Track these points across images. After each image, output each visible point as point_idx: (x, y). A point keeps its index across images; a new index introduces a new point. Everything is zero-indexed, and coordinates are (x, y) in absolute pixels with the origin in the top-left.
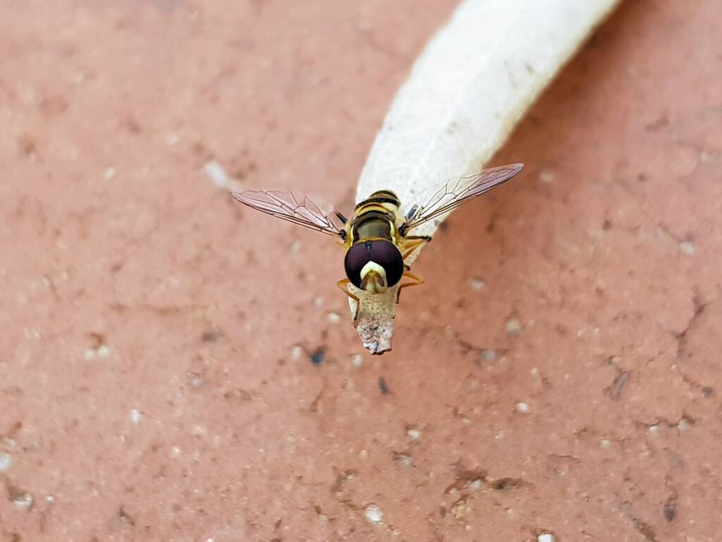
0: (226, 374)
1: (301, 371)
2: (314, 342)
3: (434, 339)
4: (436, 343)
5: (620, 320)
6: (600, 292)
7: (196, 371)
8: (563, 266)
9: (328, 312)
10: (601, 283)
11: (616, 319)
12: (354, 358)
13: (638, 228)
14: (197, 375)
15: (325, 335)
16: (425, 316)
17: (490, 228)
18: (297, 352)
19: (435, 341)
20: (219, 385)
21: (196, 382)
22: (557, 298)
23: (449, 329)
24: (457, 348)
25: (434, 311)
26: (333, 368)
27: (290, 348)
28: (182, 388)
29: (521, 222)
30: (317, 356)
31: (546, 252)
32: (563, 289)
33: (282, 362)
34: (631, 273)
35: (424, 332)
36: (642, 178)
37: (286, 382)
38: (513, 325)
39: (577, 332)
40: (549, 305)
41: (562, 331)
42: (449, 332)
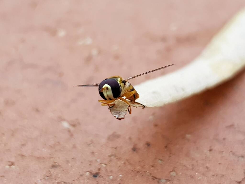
0: (59, 177)
1: (88, 179)
2: (95, 171)
3: (142, 174)
4: (142, 176)
5: (215, 176)
6: (207, 167)
7: (47, 175)
8: (193, 159)
9: (101, 163)
10: (208, 165)
11: (214, 175)
12: (110, 177)
13: (223, 152)
14: (47, 176)
15: (99, 169)
16: (138, 168)
17: (166, 147)
18: (88, 173)
19: (142, 175)
20: (55, 180)
21: (46, 178)
22: (191, 167)
23: (148, 172)
24: (151, 178)
25: (143, 167)
26: (101, 179)
27: (85, 172)
28: (41, 179)
29: (178, 146)
30: (95, 175)
31: (187, 155)
32: (193, 165)
33: (81, 175)
34: (220, 164)
35: (138, 172)
36: (224, 139)
37: (82, 181)
38: (173, 174)
39: (198, 178)
40: (187, 169)
41: (192, 177)
42: (147, 173)
